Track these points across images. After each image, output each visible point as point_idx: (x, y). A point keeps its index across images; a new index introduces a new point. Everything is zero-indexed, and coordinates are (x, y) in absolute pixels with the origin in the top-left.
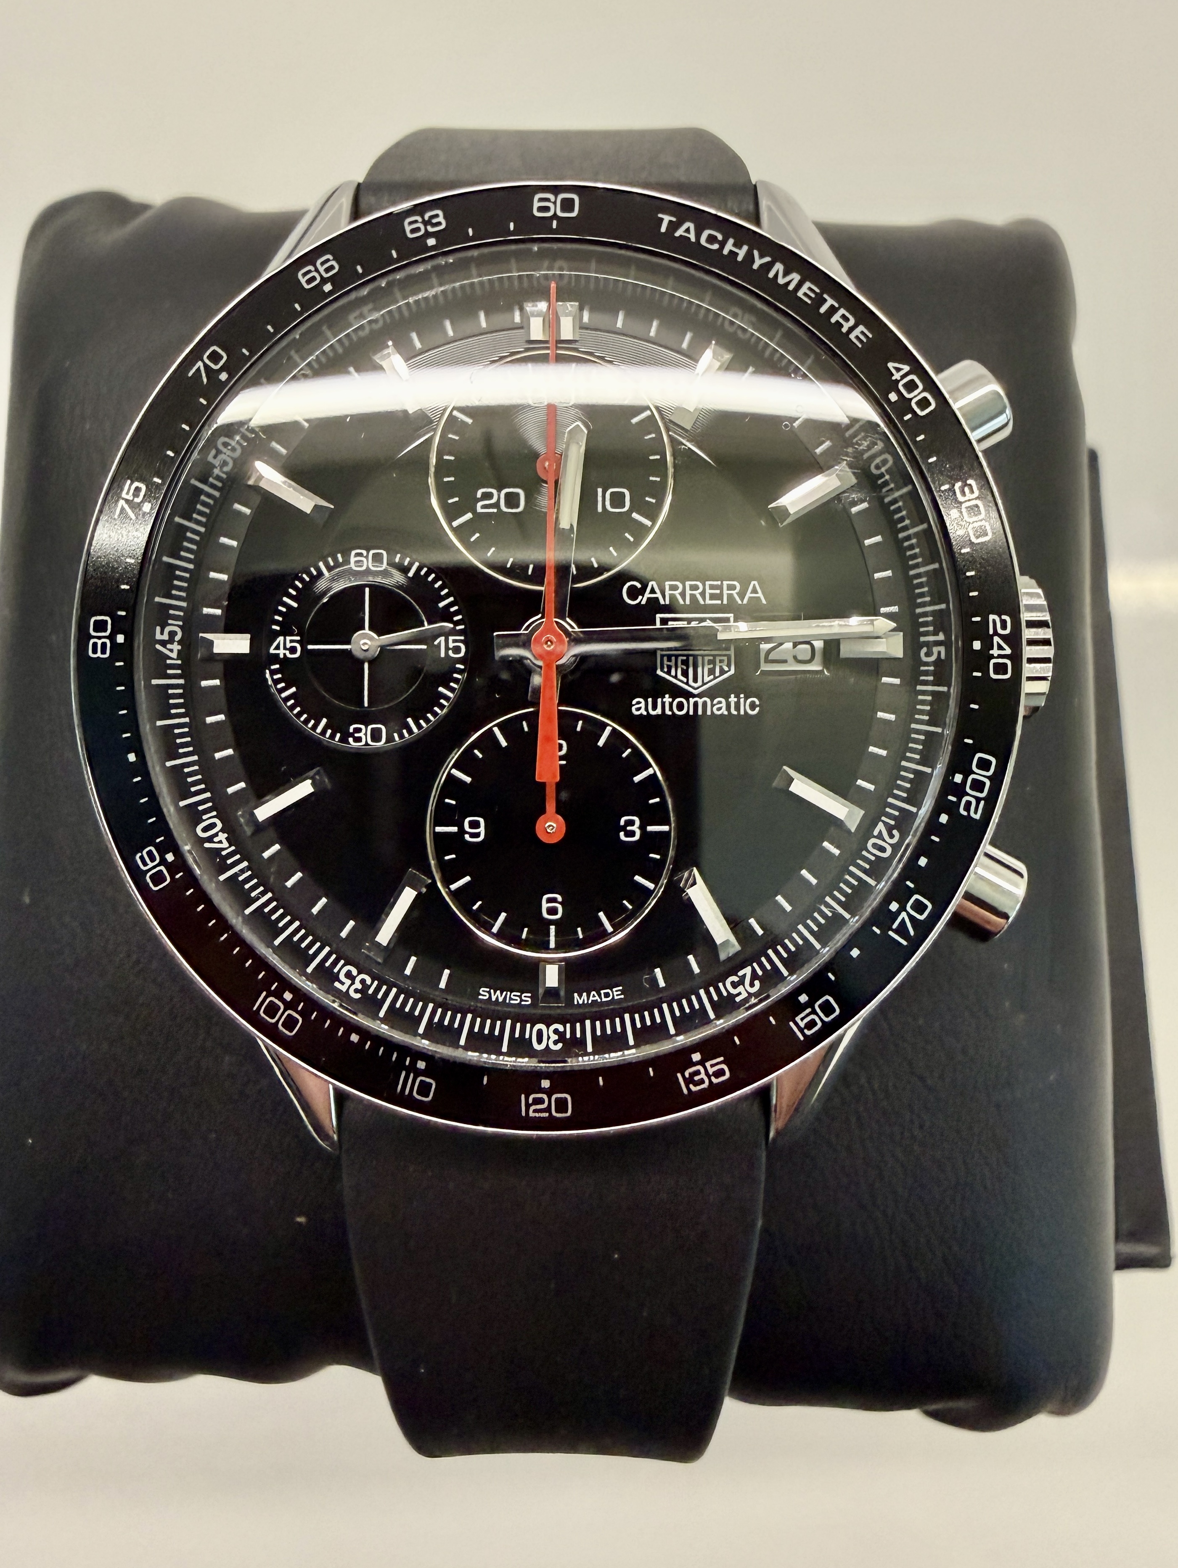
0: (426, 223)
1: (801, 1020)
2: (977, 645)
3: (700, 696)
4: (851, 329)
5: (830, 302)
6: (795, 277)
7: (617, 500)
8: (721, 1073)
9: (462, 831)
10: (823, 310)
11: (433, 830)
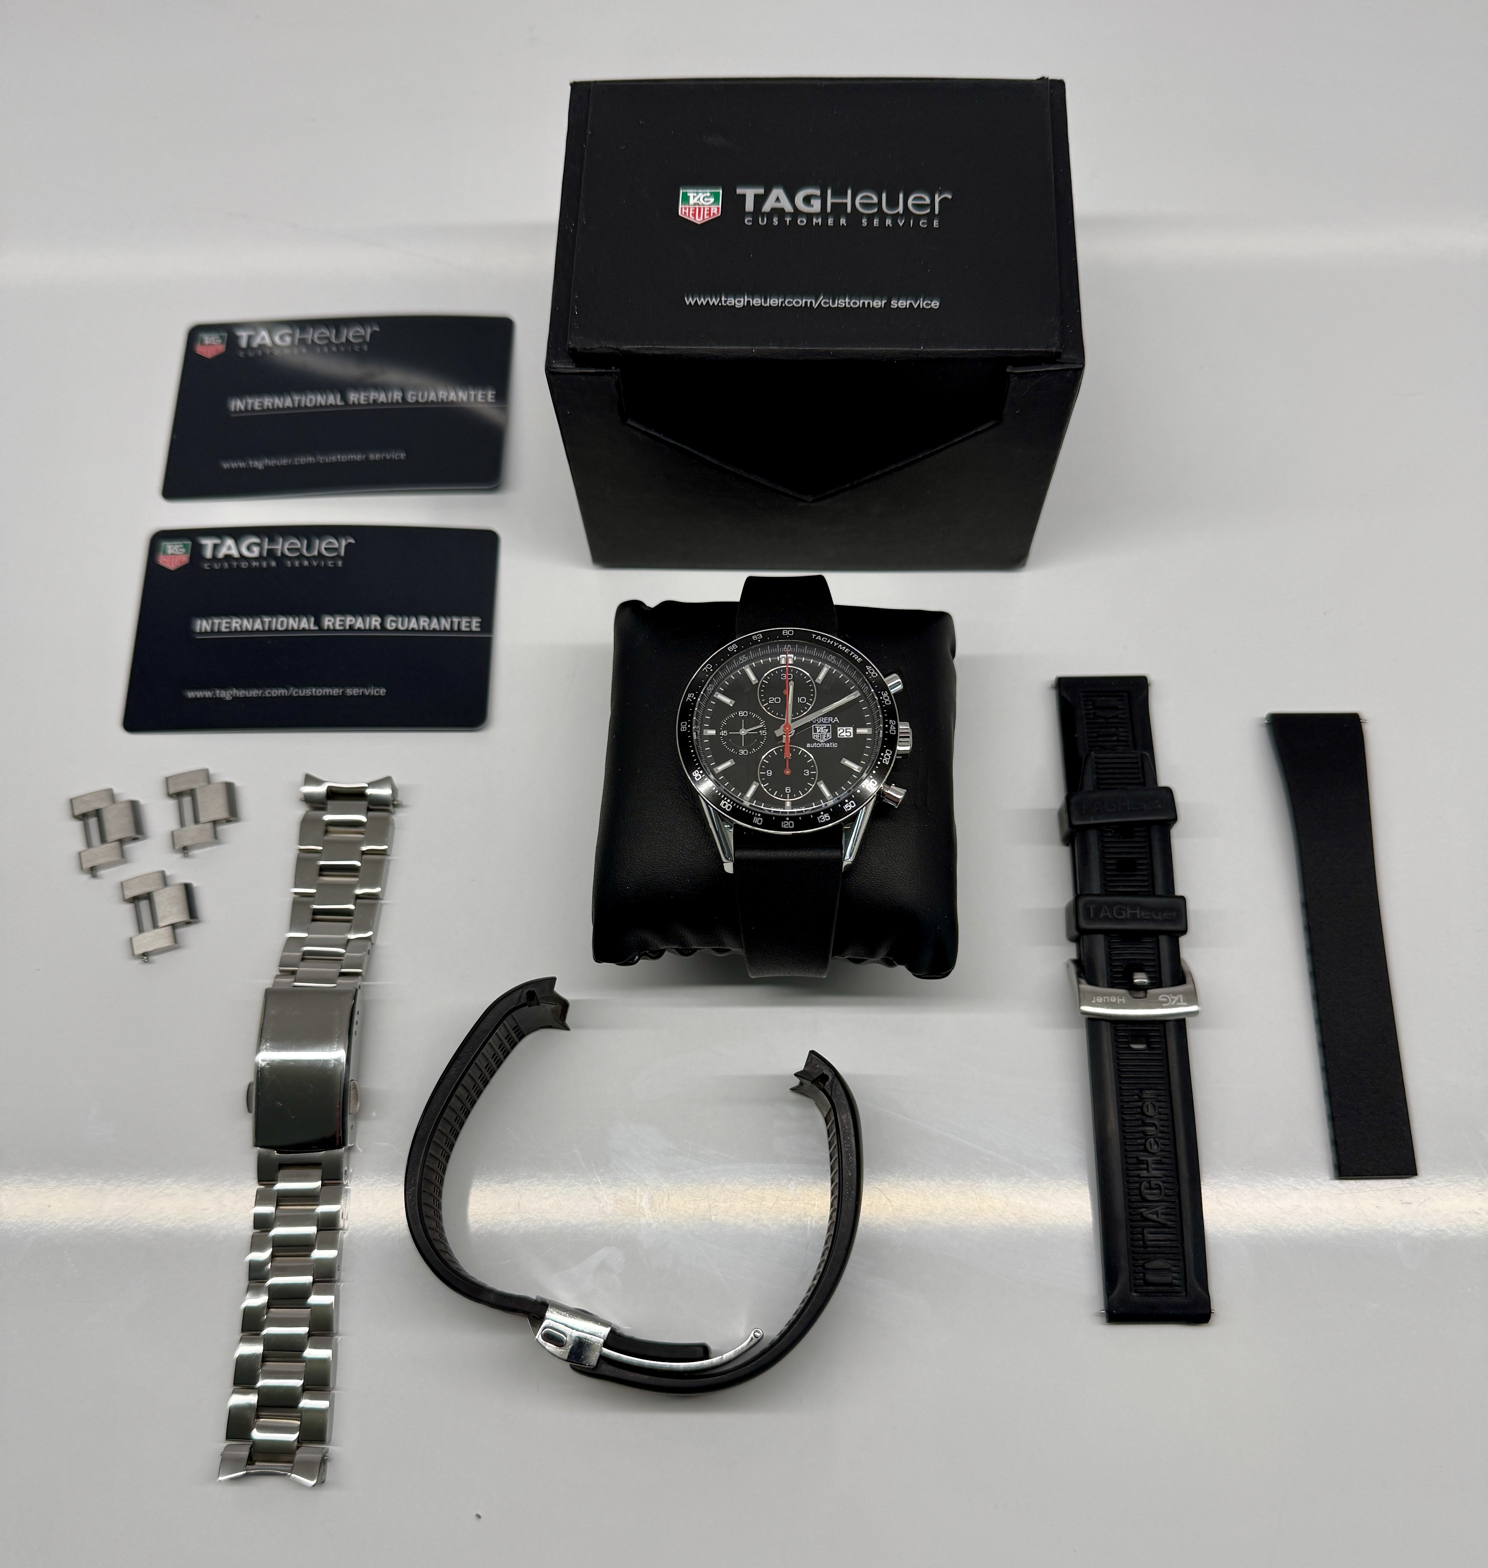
0: (757, 637)
1: (846, 806)
2: (887, 726)
3: (823, 743)
4: (857, 659)
5: (852, 653)
6: (844, 648)
7: (803, 700)
8: (827, 818)
9: (766, 773)
10: (851, 655)
11: (760, 773)
